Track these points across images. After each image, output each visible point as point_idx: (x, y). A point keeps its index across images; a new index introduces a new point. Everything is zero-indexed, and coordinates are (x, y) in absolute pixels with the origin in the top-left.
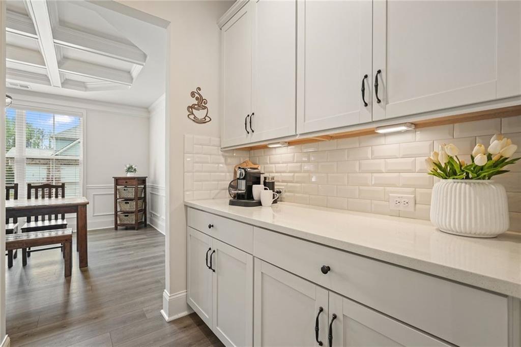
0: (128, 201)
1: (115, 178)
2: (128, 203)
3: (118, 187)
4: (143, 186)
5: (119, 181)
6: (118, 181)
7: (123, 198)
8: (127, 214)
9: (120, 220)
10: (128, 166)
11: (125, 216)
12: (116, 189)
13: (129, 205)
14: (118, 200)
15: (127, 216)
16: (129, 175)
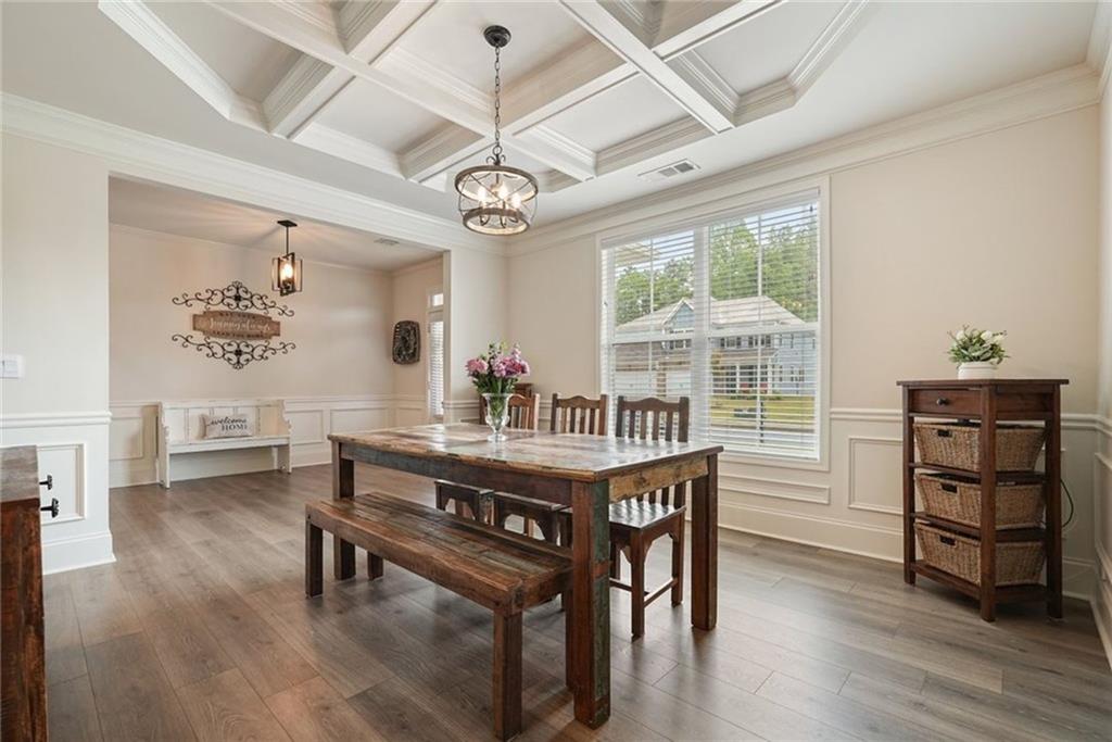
0: (954, 483)
1: (905, 384)
2: (954, 489)
3: (916, 419)
4: (1042, 423)
5: (922, 396)
6: (915, 397)
7: (934, 466)
8: (948, 535)
9: (924, 548)
10: (960, 335)
11: (944, 539)
12: (911, 430)
13: (956, 498)
14: (917, 471)
15: (951, 542)
16: (966, 372)
